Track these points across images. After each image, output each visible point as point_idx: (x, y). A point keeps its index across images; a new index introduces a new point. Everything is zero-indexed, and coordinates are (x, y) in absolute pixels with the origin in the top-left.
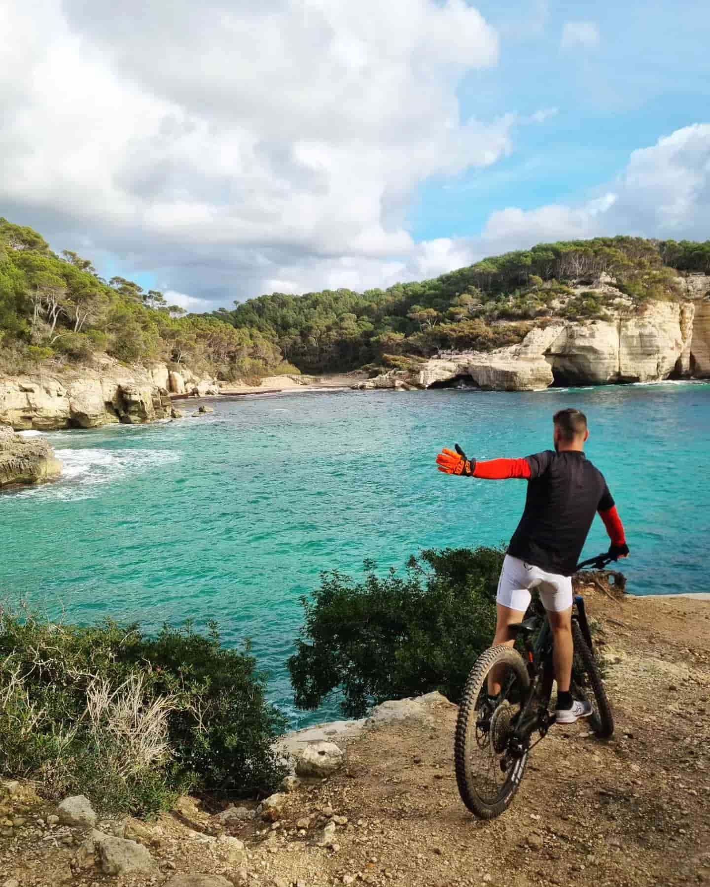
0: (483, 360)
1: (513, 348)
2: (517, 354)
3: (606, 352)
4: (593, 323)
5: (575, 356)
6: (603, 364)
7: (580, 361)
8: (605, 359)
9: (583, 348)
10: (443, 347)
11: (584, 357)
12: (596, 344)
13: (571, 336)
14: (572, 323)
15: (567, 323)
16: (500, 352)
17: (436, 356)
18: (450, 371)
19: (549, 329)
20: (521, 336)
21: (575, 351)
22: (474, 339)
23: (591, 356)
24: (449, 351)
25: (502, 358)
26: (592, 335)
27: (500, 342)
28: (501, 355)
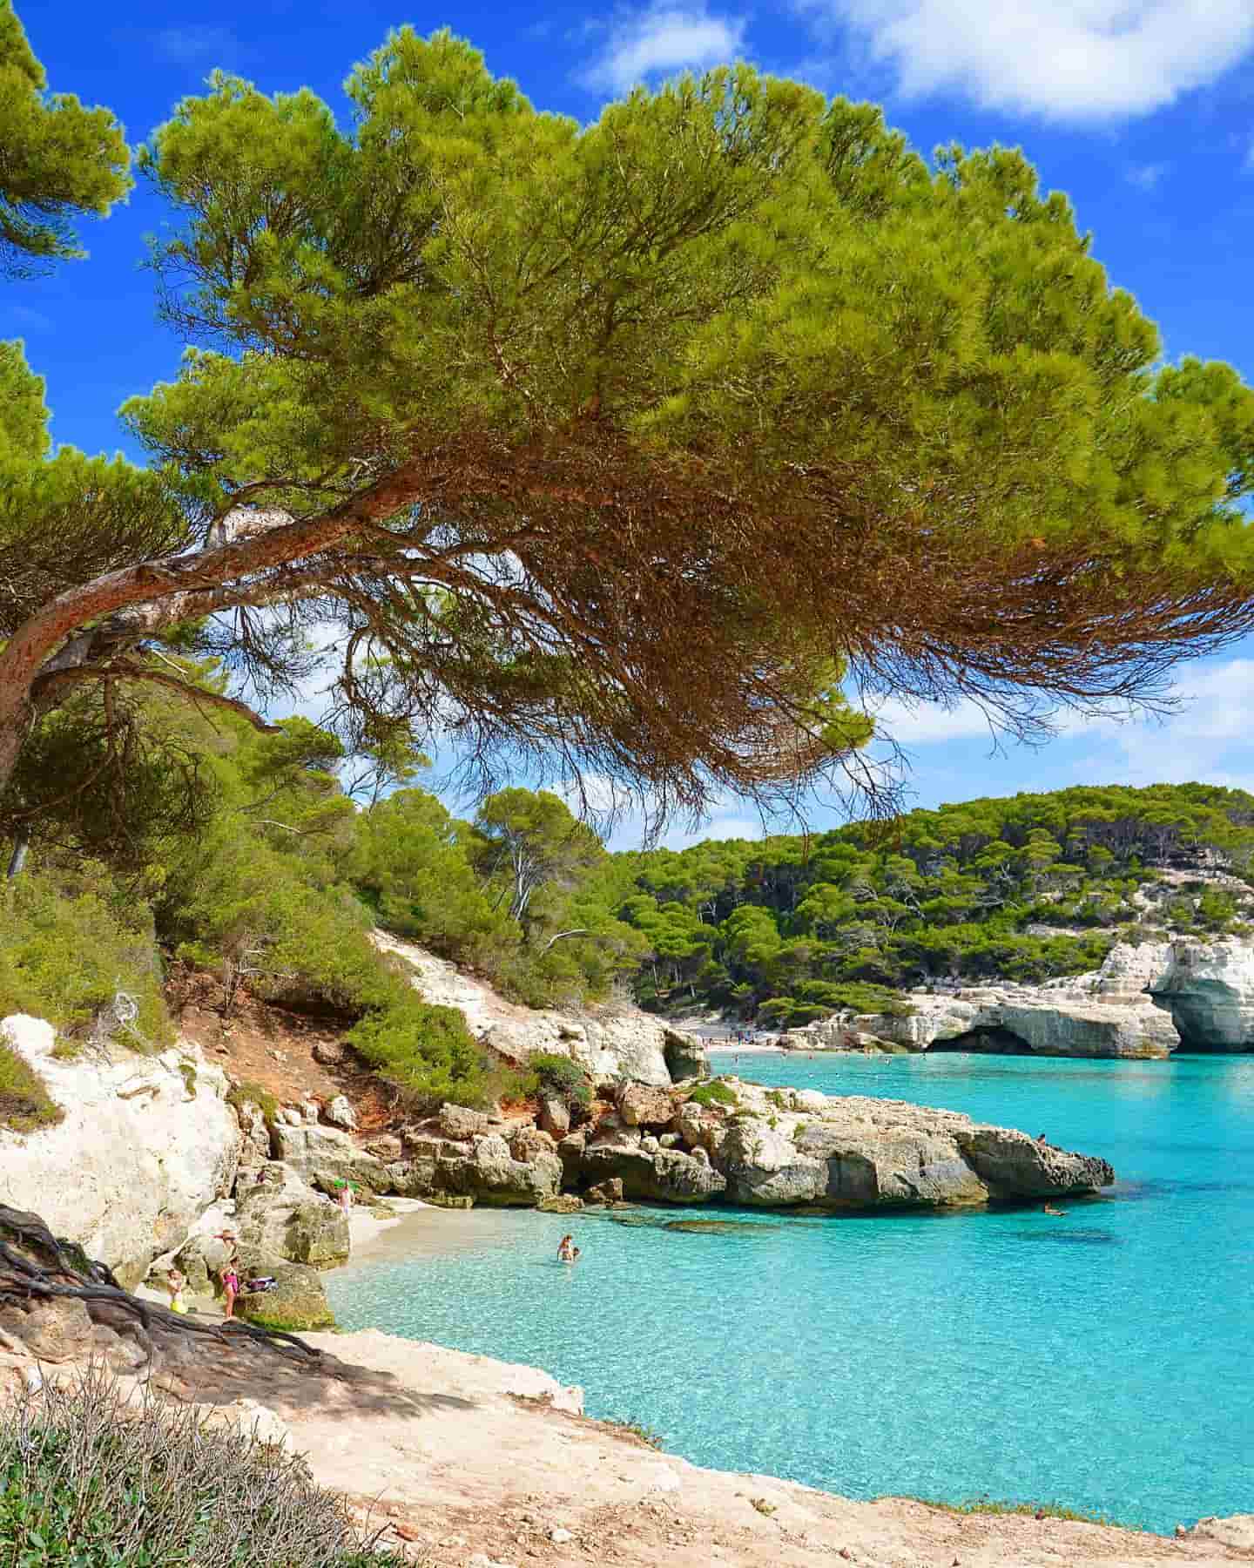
0: (1031, 999)
1: (1087, 978)
2: (1097, 990)
3: (1242, 991)
4: (1222, 939)
5: (1189, 996)
6: (1235, 1012)
7: (1197, 1006)
8: (1240, 1004)
9: (1206, 983)
10: (933, 971)
11: (1203, 999)
12: (1227, 976)
13: (1184, 960)
14: (1183, 938)
15: (1173, 936)
16: (1062, 985)
17: (923, 988)
18: (966, 1019)
19: (1145, 947)
20: (1096, 956)
21: (1189, 989)
22: (1004, 958)
23: (1215, 998)
24: (948, 980)
25: (1069, 997)
26: (1222, 961)
27: (1055, 967)
28: (1065, 990)
